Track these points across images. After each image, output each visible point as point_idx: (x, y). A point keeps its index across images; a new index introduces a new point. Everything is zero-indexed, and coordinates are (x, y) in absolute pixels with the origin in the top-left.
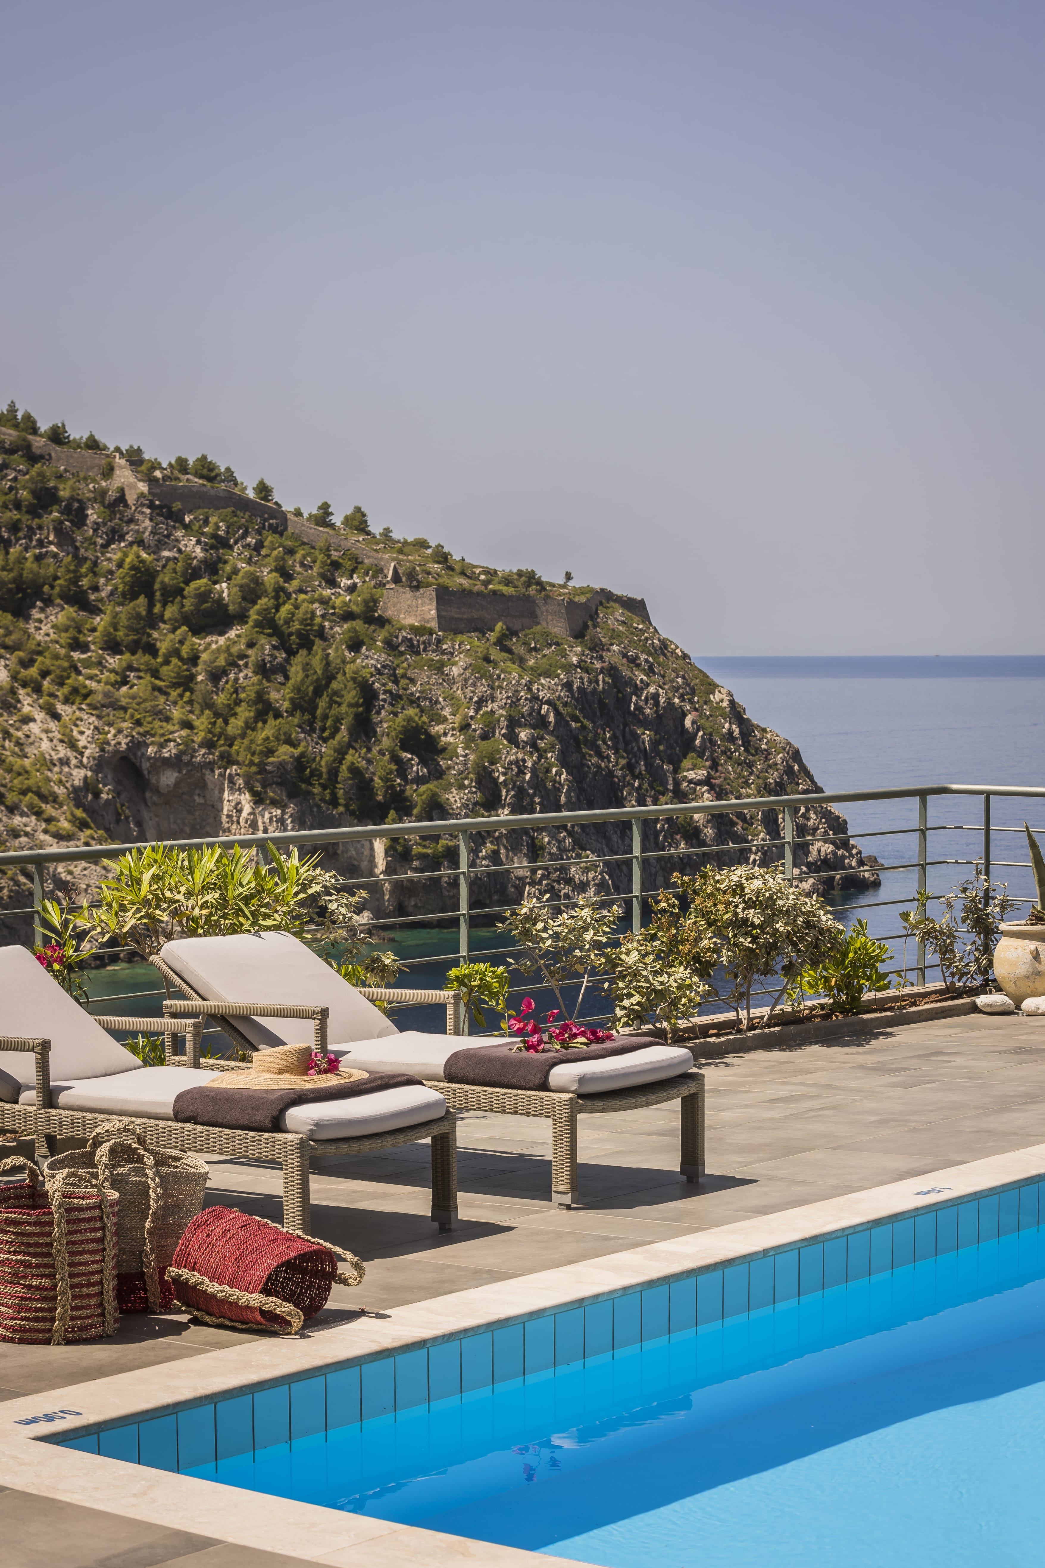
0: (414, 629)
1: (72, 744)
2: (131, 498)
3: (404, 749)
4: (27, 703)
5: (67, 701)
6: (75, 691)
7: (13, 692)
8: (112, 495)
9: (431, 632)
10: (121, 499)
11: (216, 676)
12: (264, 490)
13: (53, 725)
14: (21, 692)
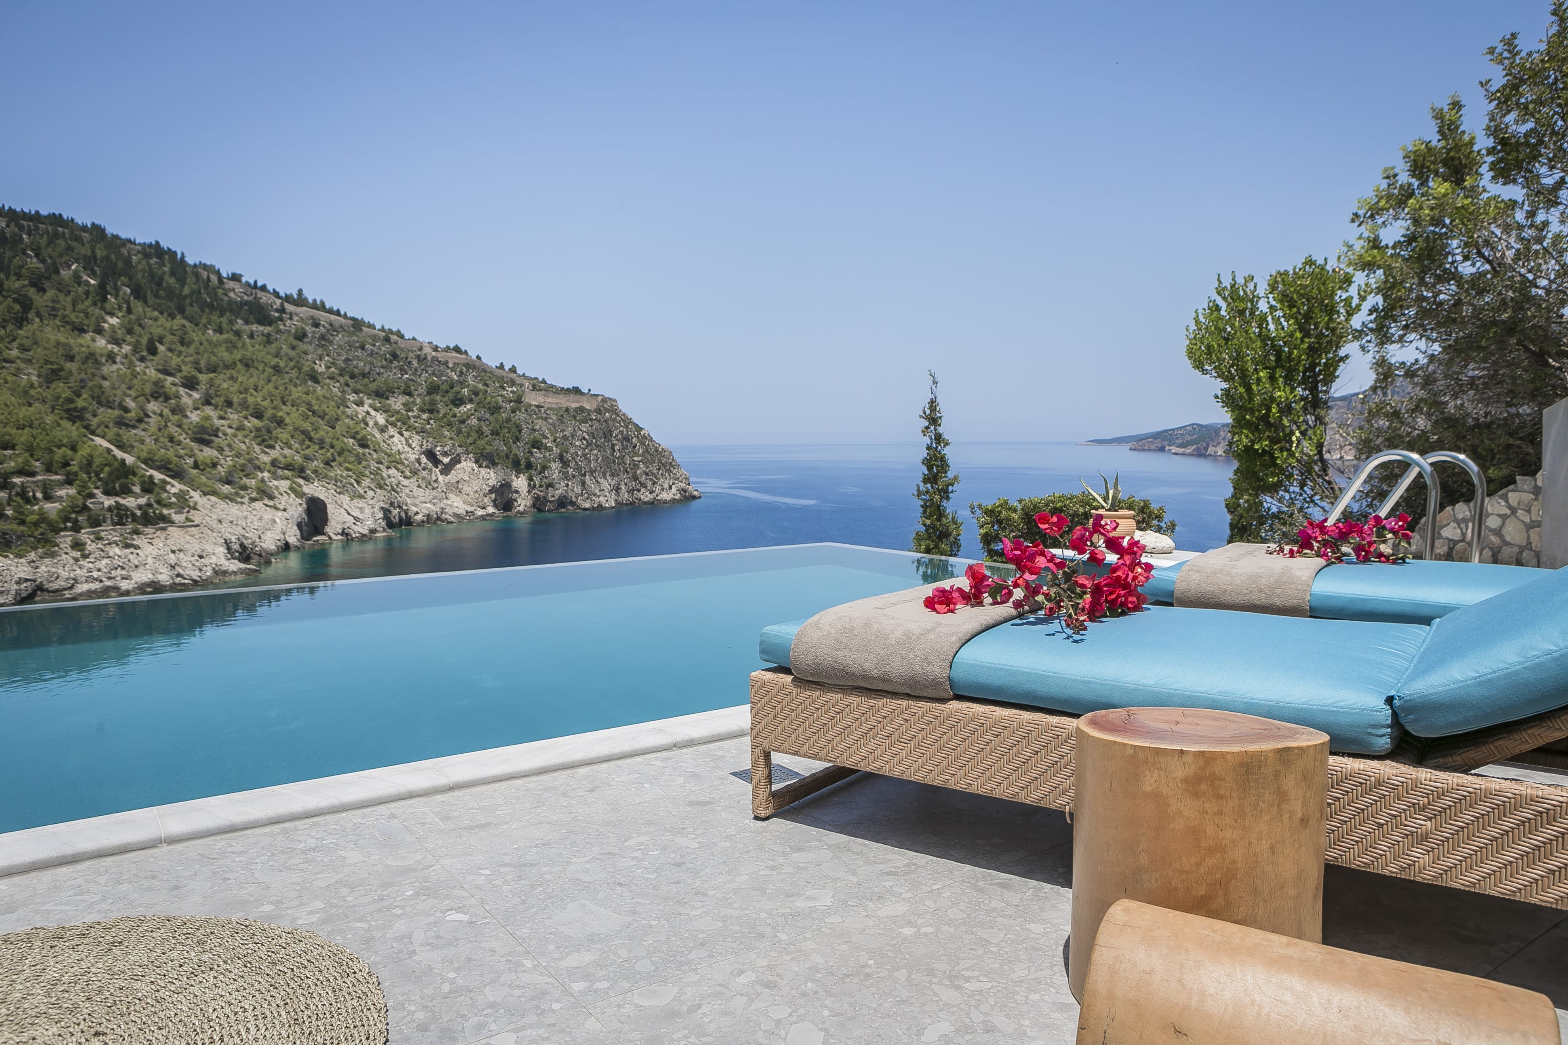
0: (536, 406)
1: (410, 446)
2: (429, 358)
3: (533, 447)
4: (392, 431)
5: (406, 430)
6: (410, 427)
7: (386, 427)
8: (422, 357)
9: (543, 407)
10: (425, 358)
11: (463, 422)
12: (478, 357)
13: (402, 439)
14: (390, 427)
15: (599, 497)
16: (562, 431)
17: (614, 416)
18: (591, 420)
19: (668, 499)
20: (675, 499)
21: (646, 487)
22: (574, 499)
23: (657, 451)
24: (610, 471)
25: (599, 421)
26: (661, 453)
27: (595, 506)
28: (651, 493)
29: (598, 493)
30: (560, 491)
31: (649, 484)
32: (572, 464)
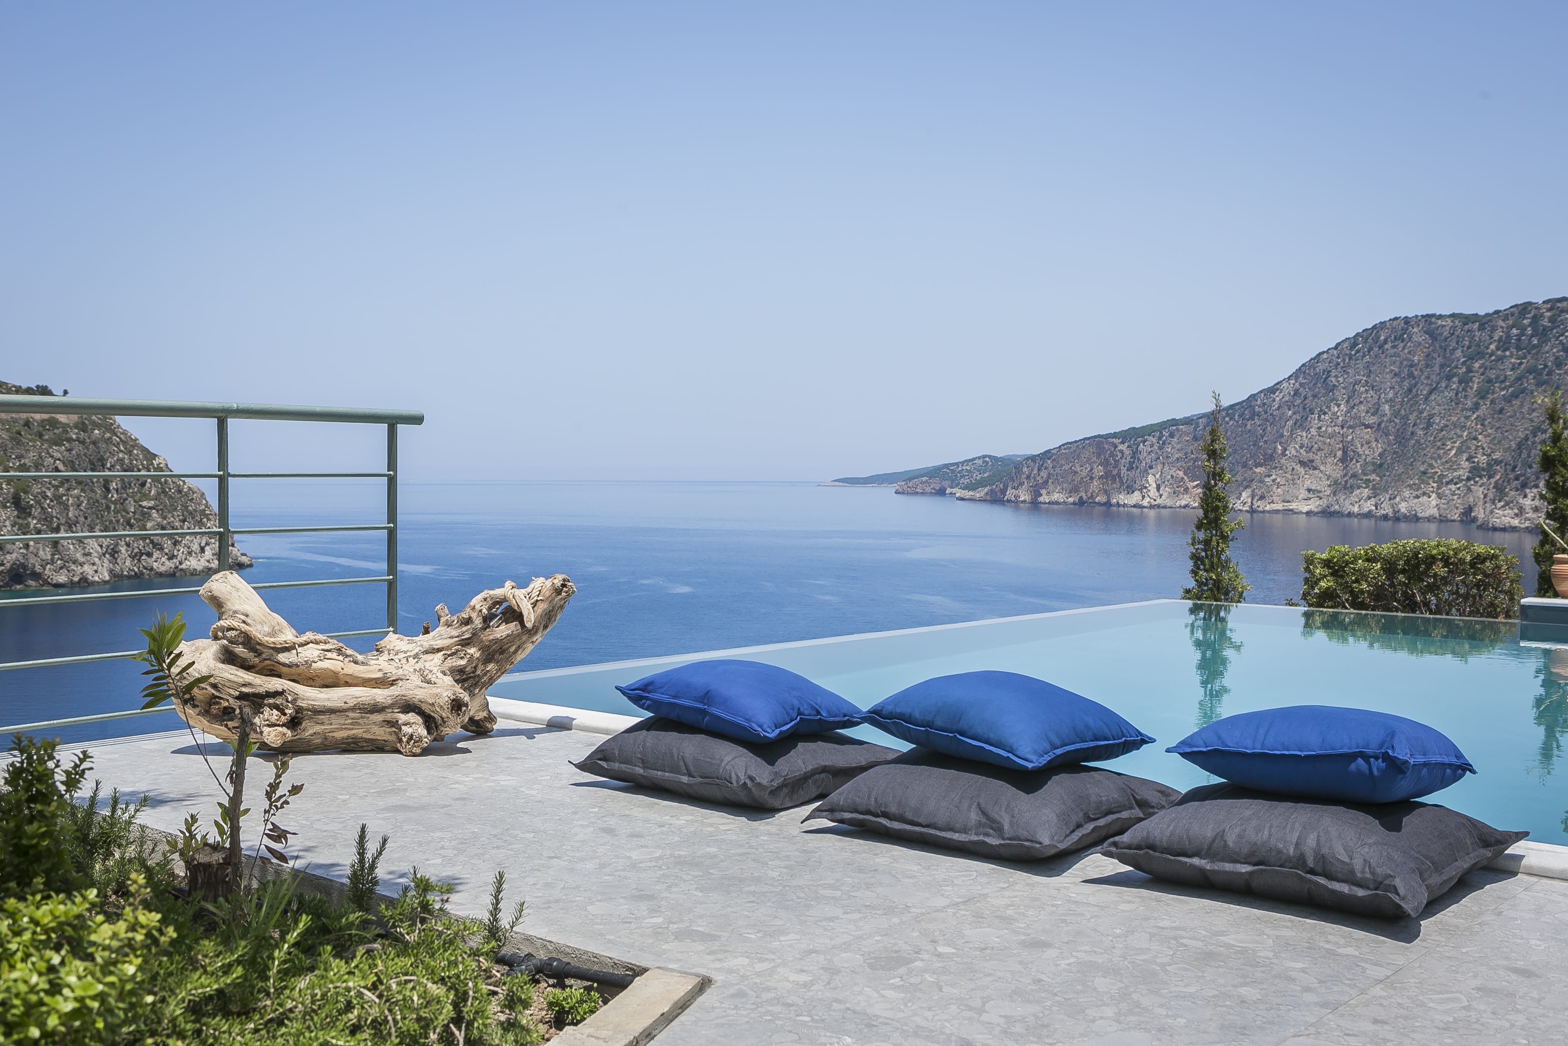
15: (82, 564)
16: (19, 457)
17: (108, 435)
18: (69, 440)
19: (199, 568)
20: (210, 569)
21: (161, 549)
22: (38, 569)
23: (180, 492)
24: (102, 523)
25: (83, 442)
26: (186, 494)
27: (76, 579)
28: (170, 559)
29: (82, 559)
30: (14, 556)
31: (168, 544)
32: (36, 512)
